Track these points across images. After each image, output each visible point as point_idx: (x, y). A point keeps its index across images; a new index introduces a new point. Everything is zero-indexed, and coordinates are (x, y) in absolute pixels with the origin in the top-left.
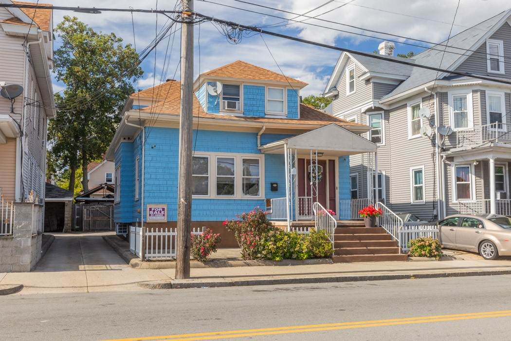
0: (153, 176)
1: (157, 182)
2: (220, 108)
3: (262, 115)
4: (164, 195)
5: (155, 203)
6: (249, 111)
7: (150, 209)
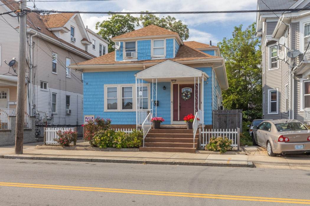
0: (88, 100)
1: (90, 103)
2: (123, 57)
3: (149, 58)
4: (93, 110)
5: (89, 115)
6: (141, 57)
7: (86, 118)
